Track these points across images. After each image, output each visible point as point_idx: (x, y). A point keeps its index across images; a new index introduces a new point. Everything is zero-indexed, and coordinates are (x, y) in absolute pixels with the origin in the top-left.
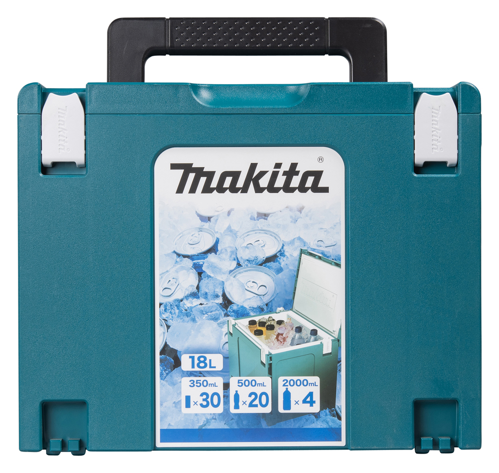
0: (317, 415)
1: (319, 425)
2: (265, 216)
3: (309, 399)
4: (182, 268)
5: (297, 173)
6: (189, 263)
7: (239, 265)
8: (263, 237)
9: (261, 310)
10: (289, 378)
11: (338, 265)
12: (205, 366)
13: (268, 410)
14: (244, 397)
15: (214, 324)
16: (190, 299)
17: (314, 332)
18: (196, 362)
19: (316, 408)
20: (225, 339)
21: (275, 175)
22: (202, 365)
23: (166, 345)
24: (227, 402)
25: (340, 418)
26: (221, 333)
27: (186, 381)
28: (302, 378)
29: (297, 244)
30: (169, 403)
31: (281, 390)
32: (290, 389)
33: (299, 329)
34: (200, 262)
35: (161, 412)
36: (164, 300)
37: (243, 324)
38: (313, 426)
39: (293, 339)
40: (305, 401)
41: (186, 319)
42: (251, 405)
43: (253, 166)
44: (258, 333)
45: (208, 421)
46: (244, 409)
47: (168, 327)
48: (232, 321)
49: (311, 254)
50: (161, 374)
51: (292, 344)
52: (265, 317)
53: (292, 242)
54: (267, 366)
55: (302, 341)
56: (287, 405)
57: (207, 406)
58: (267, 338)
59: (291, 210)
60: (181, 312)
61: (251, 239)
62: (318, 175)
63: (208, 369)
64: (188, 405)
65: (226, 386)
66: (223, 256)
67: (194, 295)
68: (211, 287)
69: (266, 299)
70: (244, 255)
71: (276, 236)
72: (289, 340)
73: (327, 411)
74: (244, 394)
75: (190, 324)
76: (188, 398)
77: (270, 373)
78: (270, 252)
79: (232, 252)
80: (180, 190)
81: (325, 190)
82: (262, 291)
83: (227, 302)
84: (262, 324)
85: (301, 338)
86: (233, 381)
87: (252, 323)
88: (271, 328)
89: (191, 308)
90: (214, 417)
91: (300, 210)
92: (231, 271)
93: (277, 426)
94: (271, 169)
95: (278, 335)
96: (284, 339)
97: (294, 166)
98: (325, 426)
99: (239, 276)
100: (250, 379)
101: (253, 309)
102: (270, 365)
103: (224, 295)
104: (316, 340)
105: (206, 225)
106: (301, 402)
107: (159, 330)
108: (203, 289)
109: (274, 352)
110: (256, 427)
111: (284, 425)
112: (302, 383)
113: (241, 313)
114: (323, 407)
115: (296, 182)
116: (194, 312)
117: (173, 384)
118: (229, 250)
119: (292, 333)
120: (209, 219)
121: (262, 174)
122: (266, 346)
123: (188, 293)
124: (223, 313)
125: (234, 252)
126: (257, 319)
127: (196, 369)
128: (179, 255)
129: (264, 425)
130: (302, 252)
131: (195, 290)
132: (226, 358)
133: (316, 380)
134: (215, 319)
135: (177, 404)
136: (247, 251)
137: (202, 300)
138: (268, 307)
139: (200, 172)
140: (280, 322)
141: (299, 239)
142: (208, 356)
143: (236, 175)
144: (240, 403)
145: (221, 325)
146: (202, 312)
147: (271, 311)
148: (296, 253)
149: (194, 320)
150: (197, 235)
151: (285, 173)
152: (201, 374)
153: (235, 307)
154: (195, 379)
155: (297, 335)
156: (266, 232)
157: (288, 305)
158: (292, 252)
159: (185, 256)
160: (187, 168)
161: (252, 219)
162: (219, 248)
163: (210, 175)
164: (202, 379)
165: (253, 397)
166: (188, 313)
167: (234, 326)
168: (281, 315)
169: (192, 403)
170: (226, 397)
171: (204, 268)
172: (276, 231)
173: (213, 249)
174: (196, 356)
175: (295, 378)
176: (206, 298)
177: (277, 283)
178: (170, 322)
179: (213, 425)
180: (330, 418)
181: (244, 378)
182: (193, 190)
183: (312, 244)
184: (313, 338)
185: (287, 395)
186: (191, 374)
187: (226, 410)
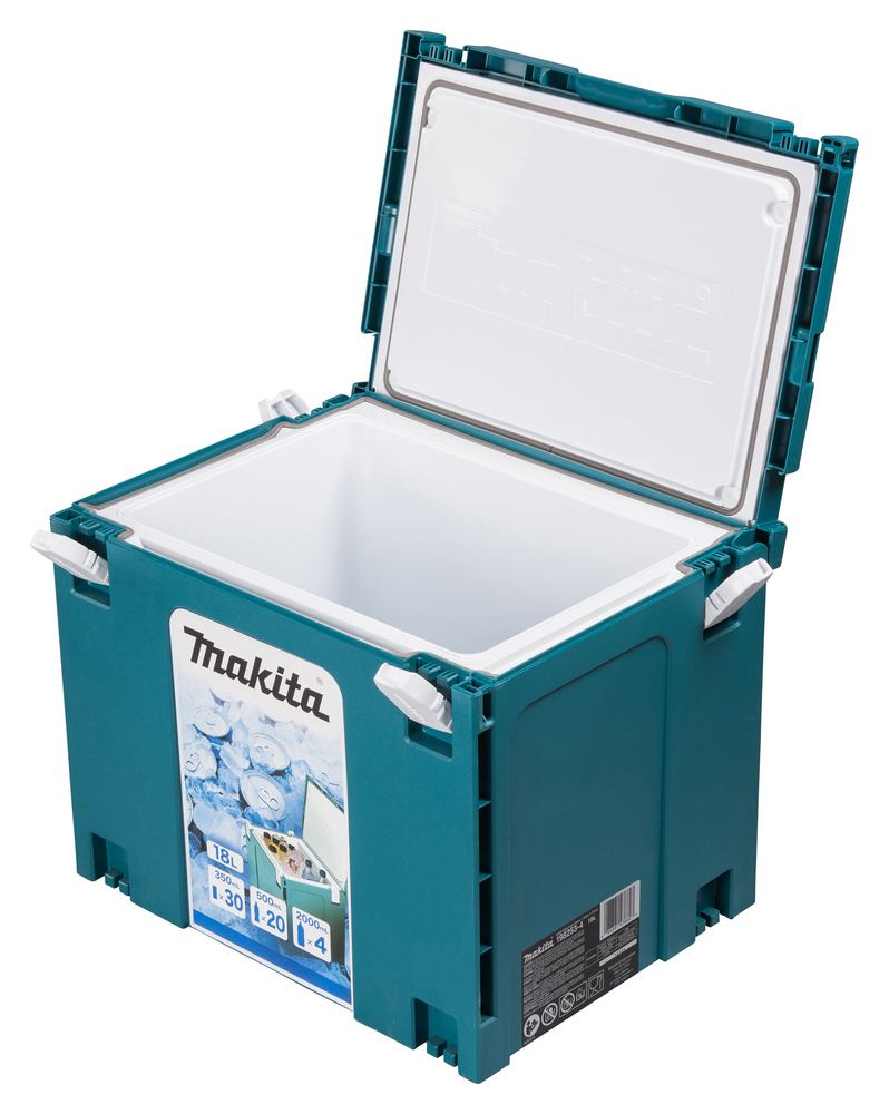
0: (328, 965)
1: (329, 976)
2: (273, 722)
3: (320, 944)
4: (202, 746)
5: (299, 687)
6: (208, 745)
7: (251, 766)
8: (272, 746)
9: (274, 825)
10: (303, 913)
11: (342, 810)
12: (228, 862)
13: (284, 936)
14: (262, 913)
15: (234, 821)
16: (211, 783)
17: (323, 874)
18: (220, 854)
19: (327, 957)
20: (244, 842)
21: (278, 680)
22: (225, 859)
23: (193, 823)
24: (248, 910)
25: (349, 980)
26: (240, 833)
27: (212, 869)
28: (315, 919)
29: (303, 767)
30: (199, 886)
31: (296, 923)
32: (303, 925)
33: (309, 863)
34: (218, 747)
35: (193, 892)
36: (189, 774)
37: (259, 832)
38: (325, 975)
39: (304, 871)
40: (317, 944)
41: (210, 804)
42: (269, 924)
43: (258, 661)
44: (273, 850)
45: (233, 922)
46: (263, 925)
47: (194, 805)
48: (250, 826)
49: (316, 785)
50: (191, 853)
51: (303, 876)
52: (279, 835)
53: (298, 763)
54: (282, 890)
55: (311, 878)
56: (301, 941)
57: (231, 905)
58: (281, 859)
59: (295, 726)
60: (203, 793)
61: (261, 743)
62: (318, 697)
63: (229, 865)
64: (215, 897)
65: (247, 893)
66: (237, 749)
67: (215, 780)
68: (228, 779)
69: (278, 816)
70: (257, 758)
71: (283, 750)
72: (300, 871)
73: (338, 965)
74: (264, 908)
75: (212, 810)
76: (215, 888)
77: (285, 898)
78: (280, 766)
79: (245, 749)
80: (195, 659)
81: (326, 718)
82: (273, 805)
83: (243, 804)
84: (276, 841)
85: (311, 874)
86: (253, 890)
87: (266, 835)
88: (283, 849)
89: (213, 793)
90: (238, 920)
91: (305, 730)
92: (245, 770)
93: (292, 958)
94: (275, 673)
95: (291, 861)
96: (296, 868)
97: (295, 677)
98: (335, 980)
99: (252, 778)
100: (268, 896)
101: (267, 821)
102: (285, 889)
103: (240, 793)
104: (324, 883)
105: (220, 708)
106: (313, 943)
107: (186, 805)
108: (222, 779)
109: (288, 877)
110: (274, 949)
111: (298, 960)
112: (313, 924)
113: (257, 821)
114: (333, 959)
115: (298, 696)
116: (215, 799)
117: (202, 867)
118: (242, 746)
119: (303, 865)
120: (222, 703)
121: (266, 673)
122: (281, 869)
123: (208, 775)
124: (240, 813)
125: (247, 750)
126: (271, 833)
127: (220, 861)
128: (199, 731)
129: (282, 952)
130: (308, 779)
131: (214, 775)
132: (245, 862)
133: (326, 926)
134: (235, 816)
135: (206, 889)
136: (258, 755)
137: (220, 789)
138: (278, 825)
139: (211, 648)
140: (292, 848)
141: (305, 762)
142: (231, 854)
143: (243, 664)
144: (260, 918)
145: (240, 824)
146: (224, 803)
147: (282, 831)
148: (303, 778)
149: (215, 808)
150: (212, 715)
151: (287, 682)
152: (224, 868)
153: (251, 812)
154: (221, 871)
155: (308, 869)
156: (274, 741)
157: (299, 832)
158: (298, 776)
159: (204, 735)
160: (200, 639)
161: (260, 720)
162: (233, 739)
163: (220, 654)
164: (227, 874)
165: (271, 916)
166: (209, 797)
167: (251, 831)
168: (290, 839)
169: (218, 896)
170: (248, 904)
171: (221, 755)
172: (283, 743)
173: (227, 738)
174: (220, 848)
175: (308, 916)
176: (225, 788)
177: (287, 802)
178: (196, 801)
179: (238, 928)
180: (340, 974)
181: (263, 893)
182: (206, 664)
183: (317, 775)
184: (322, 879)
185: (301, 929)
186: (216, 864)
187: (248, 917)
